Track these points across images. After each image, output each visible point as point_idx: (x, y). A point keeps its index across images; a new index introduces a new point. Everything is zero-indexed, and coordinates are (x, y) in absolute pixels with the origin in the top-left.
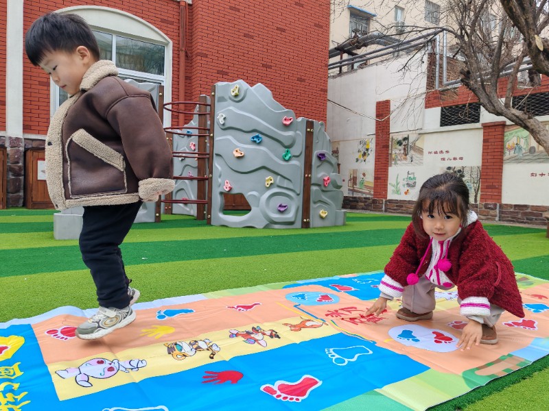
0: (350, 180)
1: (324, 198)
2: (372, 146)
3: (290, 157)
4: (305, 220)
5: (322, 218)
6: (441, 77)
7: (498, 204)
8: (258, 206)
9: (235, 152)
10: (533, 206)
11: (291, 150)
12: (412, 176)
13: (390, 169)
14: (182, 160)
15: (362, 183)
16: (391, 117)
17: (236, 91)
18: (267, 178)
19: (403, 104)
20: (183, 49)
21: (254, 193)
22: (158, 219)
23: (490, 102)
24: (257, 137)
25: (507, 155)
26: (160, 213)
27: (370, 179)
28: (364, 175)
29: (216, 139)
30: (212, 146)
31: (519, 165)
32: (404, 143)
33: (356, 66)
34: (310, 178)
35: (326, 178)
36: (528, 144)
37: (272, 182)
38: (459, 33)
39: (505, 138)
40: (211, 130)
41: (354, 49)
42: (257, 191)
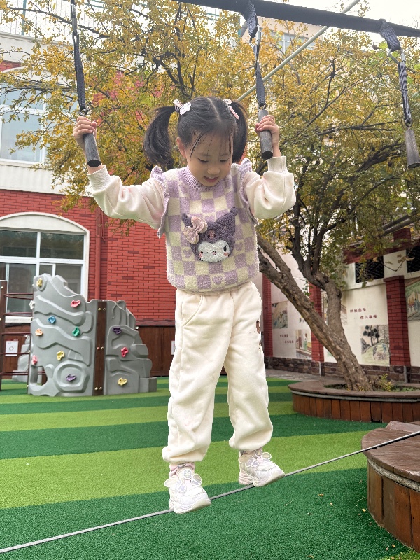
0: (297, 342)
4: (97, 388)
5: (120, 385)
7: (405, 367)
8: (52, 377)
9: (37, 332)
11: (80, 327)
15: (305, 344)
18: (59, 353)
20: (99, 236)
21: (51, 366)
24: (51, 318)
25: (411, 311)
27: (309, 340)
28: (306, 335)
34: (104, 350)
37: (63, 356)
39: (406, 294)
42: (52, 364)
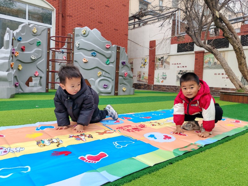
0: (138, 76)
1: (125, 82)
2: (148, 61)
3: (109, 63)
4: (116, 92)
5: (124, 91)
6: (178, 31)
8: (94, 85)
9: (83, 60)
10: (215, 88)
11: (109, 59)
12: (165, 74)
13: (155, 71)
14: (60, 64)
15: (143, 77)
16: (156, 48)
17: (84, 32)
18: (98, 72)
19: (161, 42)
20: (61, 13)
21: (92, 79)
22: (47, 91)
23: (198, 41)
24: (94, 53)
25: (205, 65)
26: (48, 88)
27: (146, 75)
28: (144, 74)
29: (75, 54)
30: (73, 57)
31: (210, 70)
32: (161, 60)
33: (141, 24)
34: (118, 73)
35: (126, 73)
36: (213, 61)
37: (101, 74)
38: (185, 11)
39: (204, 58)
40: (73, 50)
41: (140, 17)
42: (93, 78)
